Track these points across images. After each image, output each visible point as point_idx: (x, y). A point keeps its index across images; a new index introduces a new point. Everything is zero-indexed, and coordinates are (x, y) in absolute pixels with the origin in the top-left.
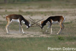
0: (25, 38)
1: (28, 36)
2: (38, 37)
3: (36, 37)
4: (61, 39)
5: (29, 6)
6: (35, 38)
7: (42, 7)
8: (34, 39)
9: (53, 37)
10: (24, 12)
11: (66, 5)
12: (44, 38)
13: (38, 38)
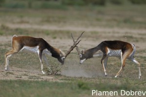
0: (11, 81)
1: (17, 77)
2: (36, 80)
3: (32, 80)
4: (83, 86)
5: (22, 17)
6: (31, 82)
7: (48, 21)
8: (29, 84)
9: (67, 81)
10: (11, 30)
11: (98, 20)
12: (49, 84)
13: (37, 82)
